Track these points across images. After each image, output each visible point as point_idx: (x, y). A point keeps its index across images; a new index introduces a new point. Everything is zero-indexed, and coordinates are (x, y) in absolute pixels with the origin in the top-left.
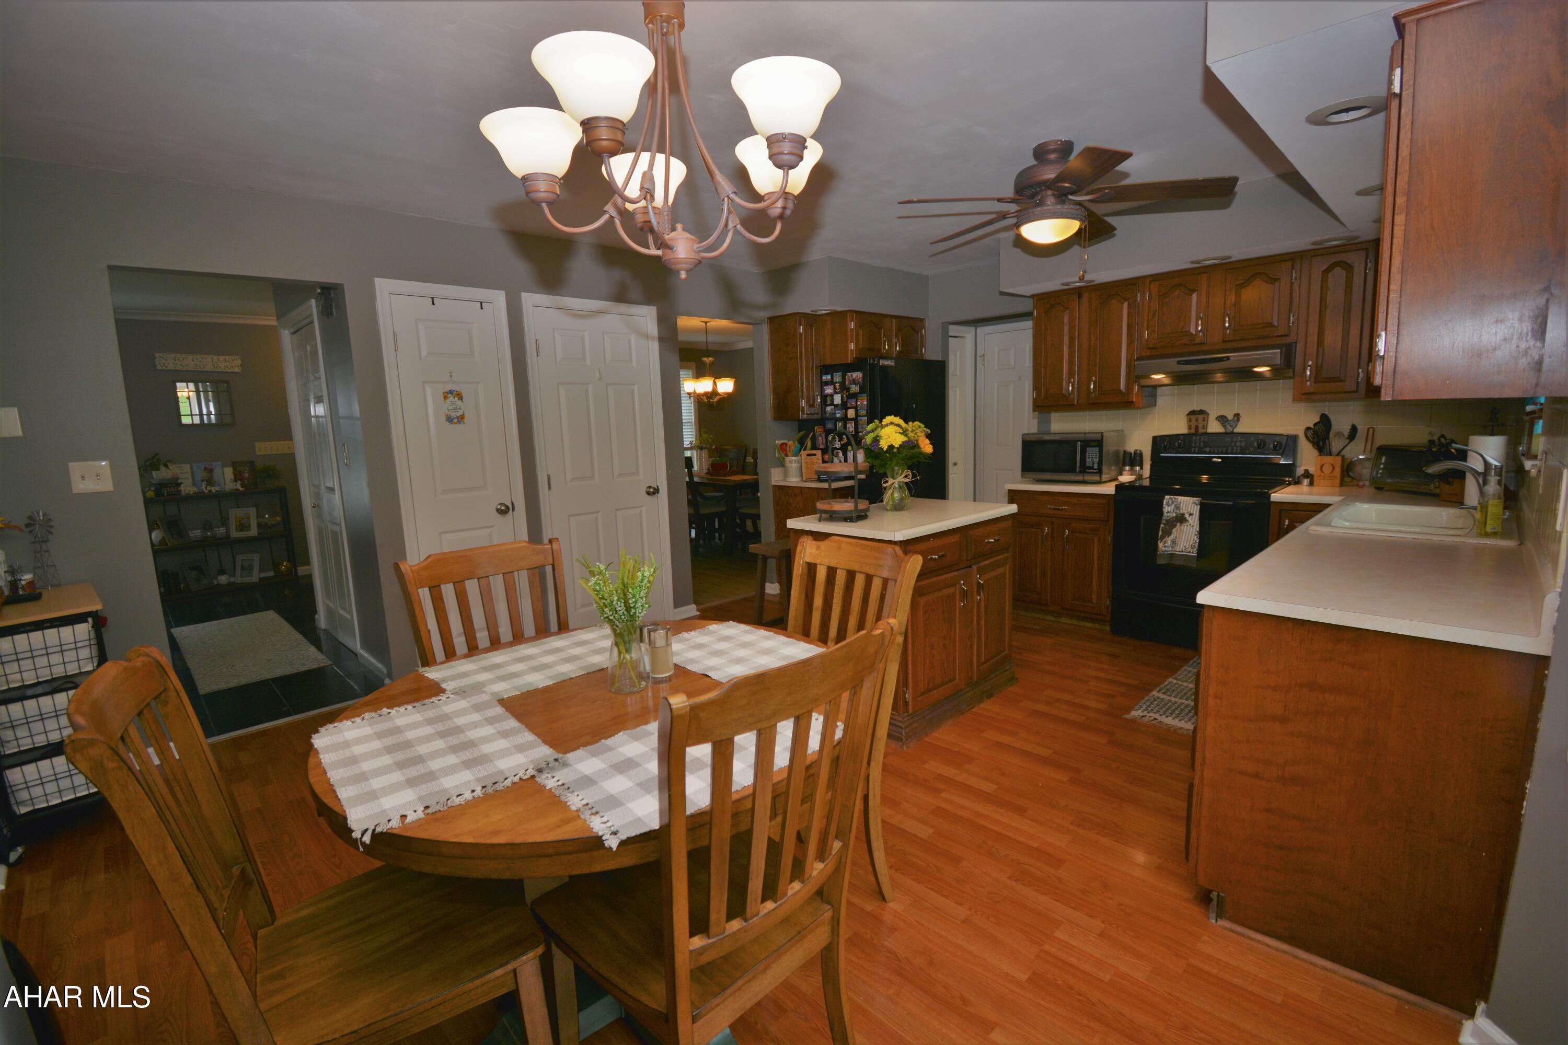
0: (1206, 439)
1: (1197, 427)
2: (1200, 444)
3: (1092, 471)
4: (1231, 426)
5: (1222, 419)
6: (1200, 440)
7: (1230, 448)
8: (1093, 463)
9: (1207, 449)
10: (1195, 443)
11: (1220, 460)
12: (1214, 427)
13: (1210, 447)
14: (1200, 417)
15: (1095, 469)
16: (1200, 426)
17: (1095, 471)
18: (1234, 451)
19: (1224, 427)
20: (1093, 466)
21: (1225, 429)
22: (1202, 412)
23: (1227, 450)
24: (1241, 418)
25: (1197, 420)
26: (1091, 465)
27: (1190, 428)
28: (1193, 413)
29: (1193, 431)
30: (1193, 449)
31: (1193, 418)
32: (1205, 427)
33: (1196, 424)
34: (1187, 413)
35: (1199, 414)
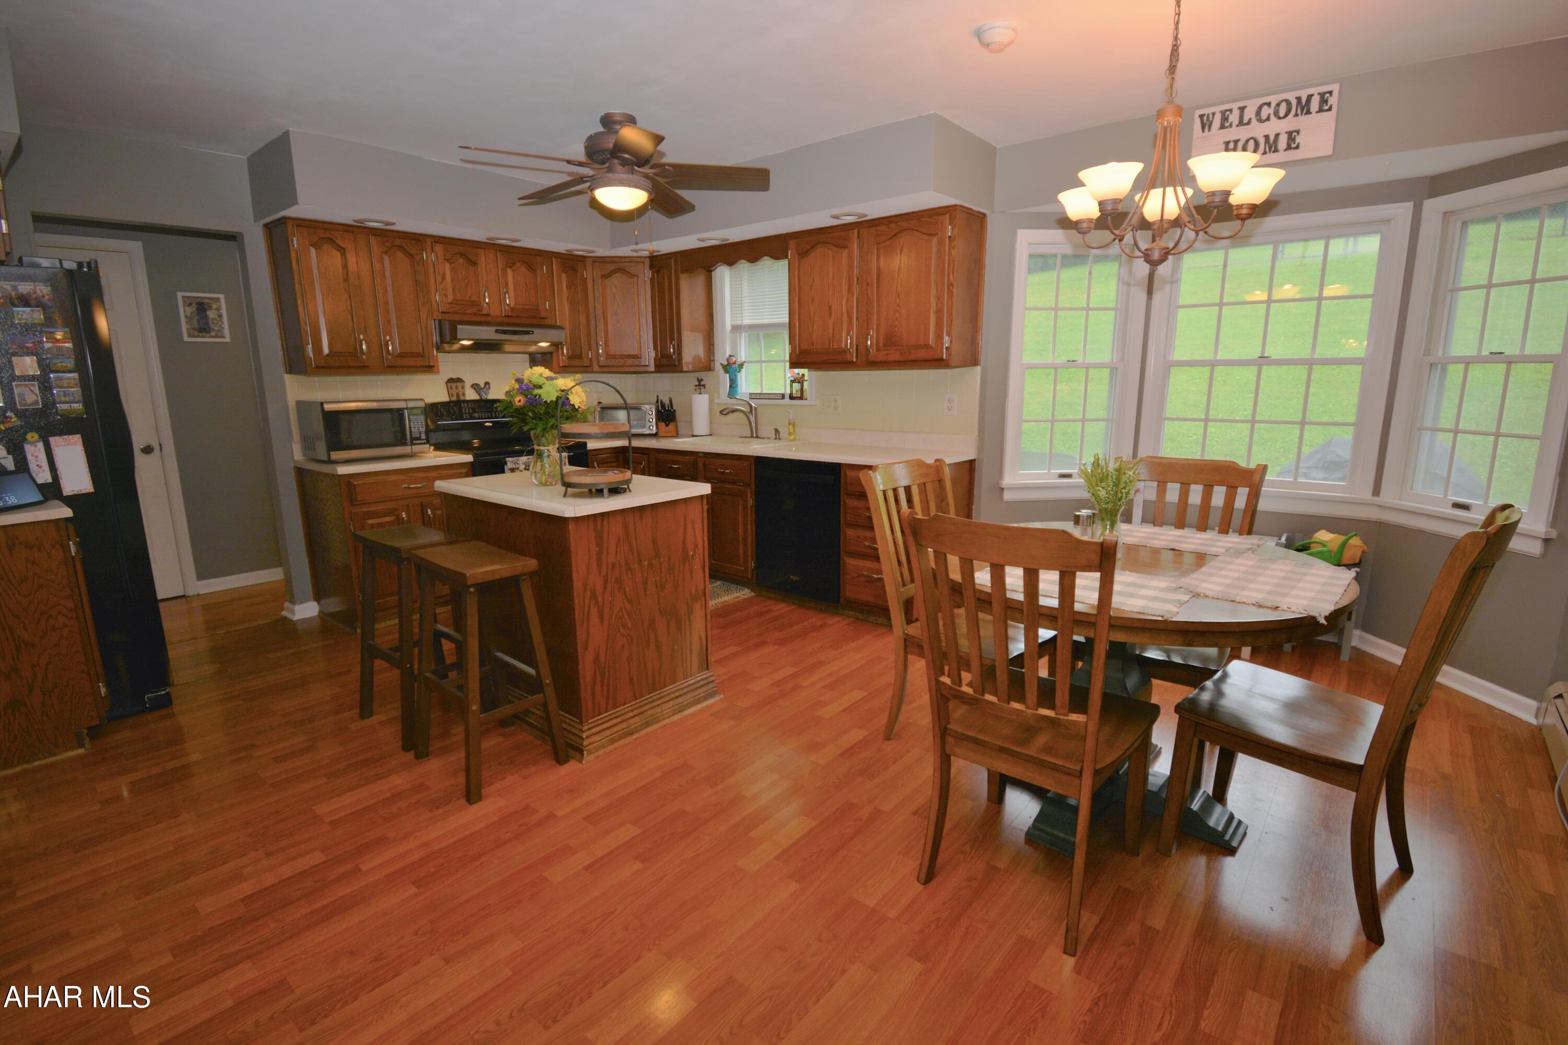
0: (473, 405)
1: (458, 395)
2: (469, 410)
3: (420, 442)
4: (485, 393)
5: (475, 386)
6: (468, 407)
7: (493, 413)
8: (420, 433)
9: (476, 415)
10: (465, 410)
11: (491, 424)
12: (471, 395)
13: (477, 412)
14: (459, 384)
15: (423, 440)
16: (461, 393)
17: (423, 442)
18: (494, 415)
19: (479, 394)
20: (420, 436)
21: (480, 396)
22: (459, 380)
23: (492, 414)
24: (491, 386)
25: (457, 388)
26: (418, 435)
27: (450, 395)
28: (451, 381)
29: (454, 398)
30: (464, 415)
31: (454, 385)
32: (464, 395)
33: (457, 391)
34: (446, 381)
35: (457, 382)
